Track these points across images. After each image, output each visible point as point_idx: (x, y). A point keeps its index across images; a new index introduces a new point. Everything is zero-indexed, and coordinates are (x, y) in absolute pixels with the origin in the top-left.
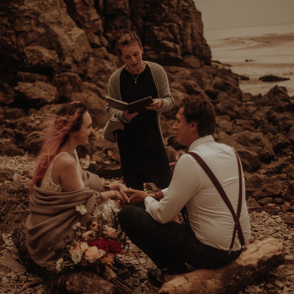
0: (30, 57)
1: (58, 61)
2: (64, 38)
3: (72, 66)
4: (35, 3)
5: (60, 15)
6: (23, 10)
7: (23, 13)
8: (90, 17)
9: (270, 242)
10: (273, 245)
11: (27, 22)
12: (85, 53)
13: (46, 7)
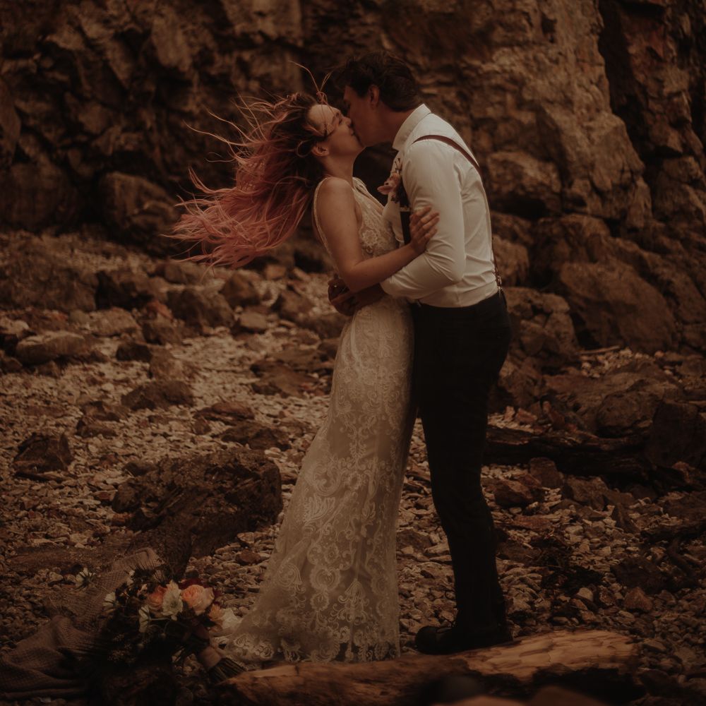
0: (498, 176)
1: (556, 187)
2: (575, 137)
3: (588, 202)
4: (517, 58)
5: (569, 84)
6: (488, 73)
7: (489, 79)
8: (663, 87)
9: (594, 639)
10: (601, 645)
11: (497, 98)
12: (623, 171)
13: (542, 67)
